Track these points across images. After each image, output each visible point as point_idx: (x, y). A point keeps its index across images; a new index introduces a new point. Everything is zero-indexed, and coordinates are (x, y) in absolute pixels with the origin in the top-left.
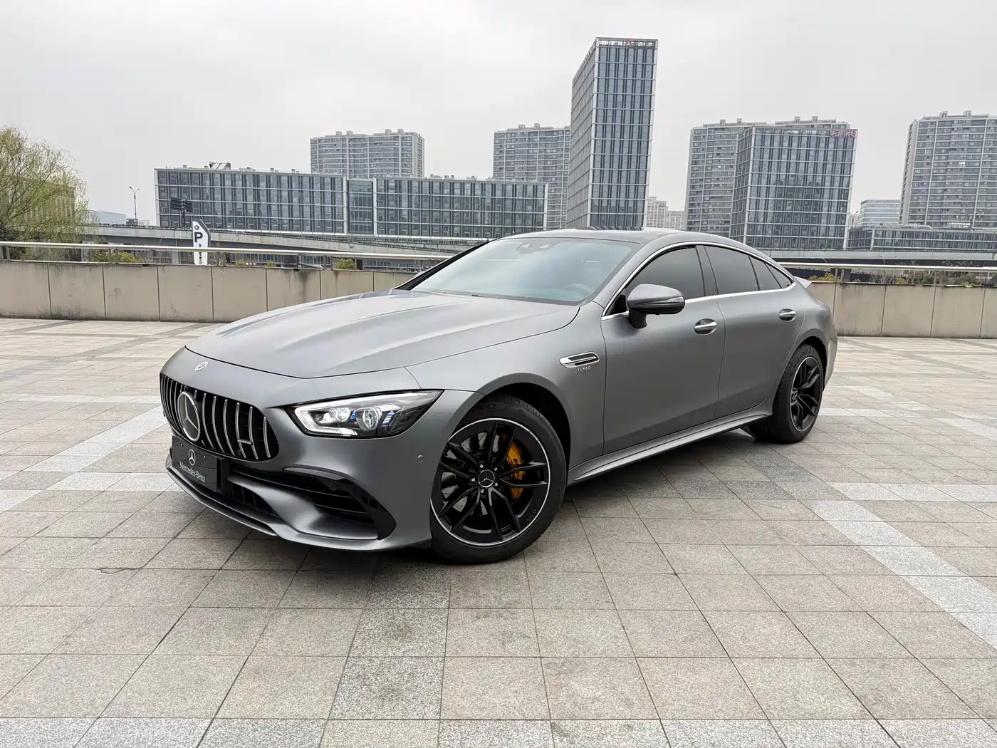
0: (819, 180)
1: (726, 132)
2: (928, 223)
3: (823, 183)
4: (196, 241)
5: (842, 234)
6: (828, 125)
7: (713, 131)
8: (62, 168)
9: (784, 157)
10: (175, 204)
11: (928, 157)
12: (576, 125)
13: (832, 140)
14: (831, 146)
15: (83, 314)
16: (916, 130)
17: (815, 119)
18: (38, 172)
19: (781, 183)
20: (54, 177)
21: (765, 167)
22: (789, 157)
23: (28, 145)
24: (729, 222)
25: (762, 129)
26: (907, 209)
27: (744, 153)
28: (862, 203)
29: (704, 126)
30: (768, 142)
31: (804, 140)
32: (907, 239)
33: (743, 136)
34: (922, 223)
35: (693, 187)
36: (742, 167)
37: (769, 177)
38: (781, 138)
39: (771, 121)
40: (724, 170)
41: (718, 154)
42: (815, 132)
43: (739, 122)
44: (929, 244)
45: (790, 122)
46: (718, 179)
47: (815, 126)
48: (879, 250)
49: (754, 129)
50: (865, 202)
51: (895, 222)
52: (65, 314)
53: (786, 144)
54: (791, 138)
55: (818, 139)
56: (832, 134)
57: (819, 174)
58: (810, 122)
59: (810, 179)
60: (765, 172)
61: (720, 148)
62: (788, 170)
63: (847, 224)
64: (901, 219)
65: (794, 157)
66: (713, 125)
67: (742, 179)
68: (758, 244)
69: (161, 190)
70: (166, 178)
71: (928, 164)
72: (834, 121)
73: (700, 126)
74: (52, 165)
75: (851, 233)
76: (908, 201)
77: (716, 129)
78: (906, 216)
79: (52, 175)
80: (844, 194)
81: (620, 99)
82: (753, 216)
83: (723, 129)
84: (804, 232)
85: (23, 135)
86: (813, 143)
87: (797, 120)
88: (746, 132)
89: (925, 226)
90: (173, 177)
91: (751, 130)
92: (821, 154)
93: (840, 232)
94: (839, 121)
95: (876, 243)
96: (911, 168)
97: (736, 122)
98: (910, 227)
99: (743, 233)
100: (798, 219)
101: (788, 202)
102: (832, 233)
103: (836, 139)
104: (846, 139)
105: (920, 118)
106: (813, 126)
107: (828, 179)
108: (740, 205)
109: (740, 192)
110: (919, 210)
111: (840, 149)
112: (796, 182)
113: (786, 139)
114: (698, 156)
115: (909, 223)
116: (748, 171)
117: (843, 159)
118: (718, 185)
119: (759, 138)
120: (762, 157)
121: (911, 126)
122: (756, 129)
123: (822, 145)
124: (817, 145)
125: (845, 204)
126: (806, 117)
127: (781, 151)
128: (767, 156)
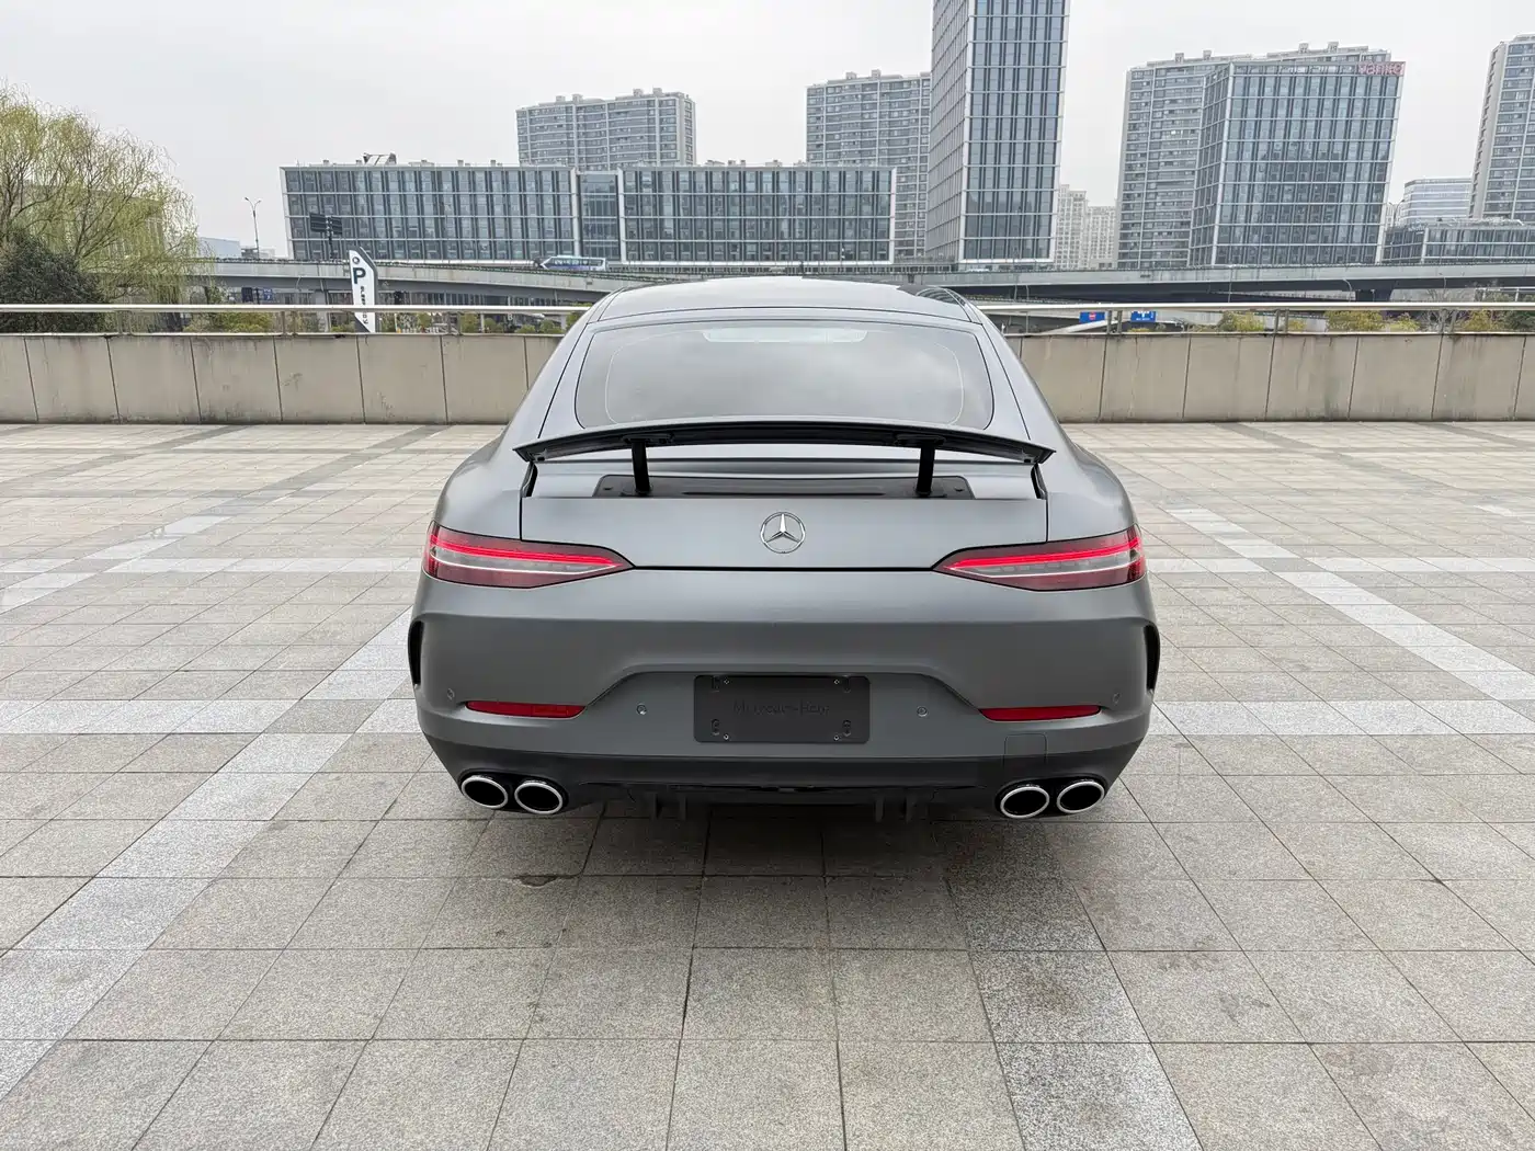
0: (1338, 149)
1: (1185, 74)
2: (1518, 216)
3: (1345, 155)
4: (356, 282)
5: (1374, 239)
6: (1356, 56)
7: (1163, 72)
8: (154, 176)
9: (1282, 112)
10: (317, 223)
11: (1521, 104)
12: (940, 71)
13: (1361, 81)
14: (1360, 90)
15: (248, 416)
16: (1503, 58)
17: (1334, 47)
18: (120, 182)
19: (1275, 157)
20: (144, 190)
21: (1250, 131)
22: (1289, 113)
23: (101, 140)
24: (1188, 223)
25: (1246, 67)
26: (1483, 190)
27: (1214, 111)
28: (1408, 185)
29: (1149, 65)
30: (1254, 90)
31: (1316, 82)
32: (1482, 242)
33: (1213, 80)
34: (1507, 216)
35: (1130, 167)
36: (1213, 131)
37: (1256, 146)
38: (1278, 81)
39: (1259, 53)
40: (1180, 135)
41: (1171, 112)
42: (1333, 69)
43: (1207, 57)
44: (1517, 250)
45: (1291, 53)
46: (1171, 153)
47: (1333, 59)
48: (1437, 262)
49: (1232, 66)
50: (1413, 183)
51: (1461, 214)
52: (221, 415)
53: (1284, 91)
54: (1293, 80)
55: (1338, 80)
56: (1362, 70)
57: (1339, 139)
58: (1325, 52)
59: (1323, 148)
60: (1249, 140)
61: (1173, 101)
62: (1287, 134)
63: (1383, 221)
64: (1471, 211)
65: (1297, 112)
66: (1163, 63)
67: (1211, 152)
68: (1236, 258)
69: (295, 202)
70: (300, 182)
71: (1520, 116)
72: (1366, 49)
73: (1143, 65)
74: (140, 170)
75: (1389, 235)
76: (1484, 180)
77: (1168, 70)
78: (1481, 203)
79: (141, 187)
80: (1380, 170)
81: (1012, 25)
82: (1228, 212)
83: (1180, 69)
84: (1312, 237)
85: (92, 124)
86: (1330, 87)
87: (1304, 49)
88: (1218, 74)
89: (1512, 220)
90: (310, 180)
91: (1227, 70)
92: (1343, 105)
93: (1370, 234)
94: (1373, 48)
95: (1429, 252)
96: (1493, 123)
97: (1201, 56)
98: (1487, 224)
99: (1211, 241)
100: (1303, 216)
101: (1286, 188)
102: (1357, 236)
103: (1369, 78)
104: (1384, 80)
105: (1509, 39)
106: (1329, 59)
107: (1354, 146)
108: (1207, 195)
109: (1208, 175)
110: (1503, 194)
111: (1375, 96)
112: (1300, 153)
113: (1285, 83)
114: (1139, 116)
115: (1486, 216)
116: (1222, 138)
117: (1380, 113)
118: (1171, 163)
119: (1240, 81)
120: (1244, 113)
121: (1494, 53)
122: (1236, 67)
123: (1345, 90)
124: (1337, 90)
125: (1380, 189)
126: (1319, 44)
127: (1275, 103)
128: (1252, 111)
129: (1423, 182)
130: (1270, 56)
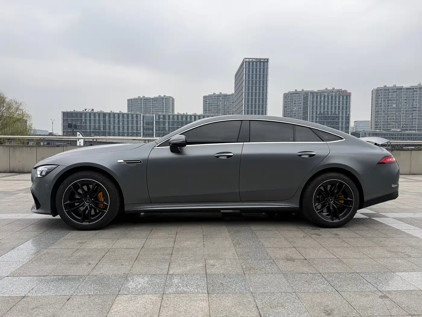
0: (337, 113)
1: (298, 95)
2: (383, 130)
3: (339, 115)
4: (78, 141)
6: (339, 91)
8: (22, 110)
9: (322, 104)
10: (70, 126)
11: (380, 103)
12: (236, 93)
13: (341, 97)
14: (341, 99)
15: (26, 170)
16: (375, 92)
17: (334, 89)
18: (11, 111)
19: (322, 114)
20: (18, 113)
21: (315, 108)
22: (324, 104)
23: (7, 100)
25: (312, 93)
26: (373, 123)
27: (305, 103)
28: (354, 122)
29: (289, 92)
30: (315, 98)
31: (330, 97)
33: (305, 96)
34: (380, 130)
36: (305, 108)
37: (316, 112)
38: (321, 96)
39: (316, 90)
40: (297, 110)
41: (295, 103)
42: (334, 94)
43: (303, 90)
45: (323, 90)
46: (295, 113)
47: (334, 92)
50: (356, 121)
51: (369, 129)
52: (16, 170)
53: (323, 99)
54: (324, 96)
55: (336, 96)
56: (341, 95)
57: (337, 110)
58: (331, 90)
59: (333, 112)
60: (315, 110)
61: (295, 101)
62: (324, 109)
63: (350, 130)
64: (371, 128)
65: (326, 104)
66: (292, 92)
67: (305, 113)
69: (64, 120)
70: (66, 115)
71: (380, 106)
72: (341, 90)
73: (287, 92)
74: (18, 108)
75: (351, 135)
76: (373, 121)
77: (293, 93)
78: (373, 126)
79: (17, 113)
80: (348, 118)
81: (254, 82)
83: (296, 93)
85: (6, 96)
86: (334, 98)
87: (326, 89)
88: (306, 94)
89: (381, 131)
90: (69, 115)
91: (308, 94)
92: (337, 102)
94: (343, 89)
96: (374, 107)
97: (301, 90)
98: (375, 131)
101: (325, 122)
103: (343, 96)
104: (347, 97)
105: (375, 88)
106: (333, 91)
107: (341, 112)
109: (305, 118)
110: (379, 124)
111: (345, 101)
112: (328, 113)
113: (323, 97)
114: (287, 104)
115: (375, 130)
116: (308, 110)
117: (346, 104)
118: (295, 116)
119: (312, 96)
120: (313, 104)
121: (372, 91)
122: (310, 93)
123: (337, 99)
124: (336, 99)
125: (348, 123)
126: (330, 88)
127: (321, 102)
128: (315, 103)
129: (358, 121)
130: (318, 91)
